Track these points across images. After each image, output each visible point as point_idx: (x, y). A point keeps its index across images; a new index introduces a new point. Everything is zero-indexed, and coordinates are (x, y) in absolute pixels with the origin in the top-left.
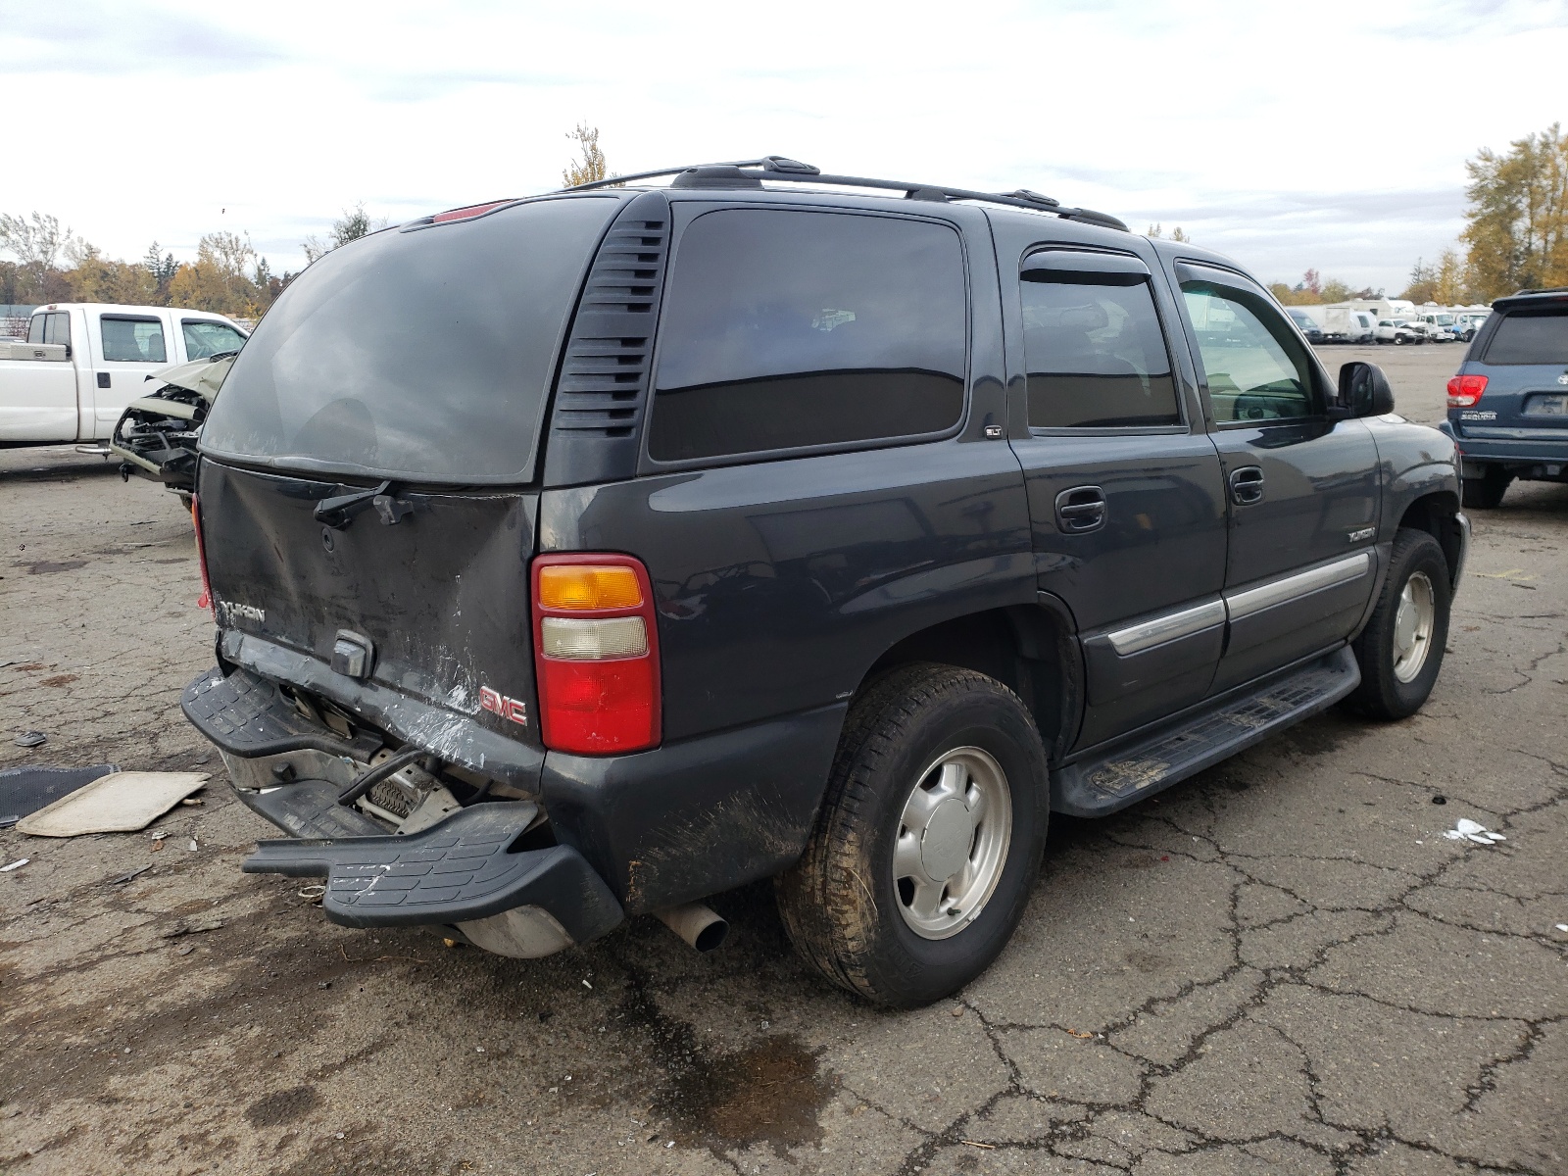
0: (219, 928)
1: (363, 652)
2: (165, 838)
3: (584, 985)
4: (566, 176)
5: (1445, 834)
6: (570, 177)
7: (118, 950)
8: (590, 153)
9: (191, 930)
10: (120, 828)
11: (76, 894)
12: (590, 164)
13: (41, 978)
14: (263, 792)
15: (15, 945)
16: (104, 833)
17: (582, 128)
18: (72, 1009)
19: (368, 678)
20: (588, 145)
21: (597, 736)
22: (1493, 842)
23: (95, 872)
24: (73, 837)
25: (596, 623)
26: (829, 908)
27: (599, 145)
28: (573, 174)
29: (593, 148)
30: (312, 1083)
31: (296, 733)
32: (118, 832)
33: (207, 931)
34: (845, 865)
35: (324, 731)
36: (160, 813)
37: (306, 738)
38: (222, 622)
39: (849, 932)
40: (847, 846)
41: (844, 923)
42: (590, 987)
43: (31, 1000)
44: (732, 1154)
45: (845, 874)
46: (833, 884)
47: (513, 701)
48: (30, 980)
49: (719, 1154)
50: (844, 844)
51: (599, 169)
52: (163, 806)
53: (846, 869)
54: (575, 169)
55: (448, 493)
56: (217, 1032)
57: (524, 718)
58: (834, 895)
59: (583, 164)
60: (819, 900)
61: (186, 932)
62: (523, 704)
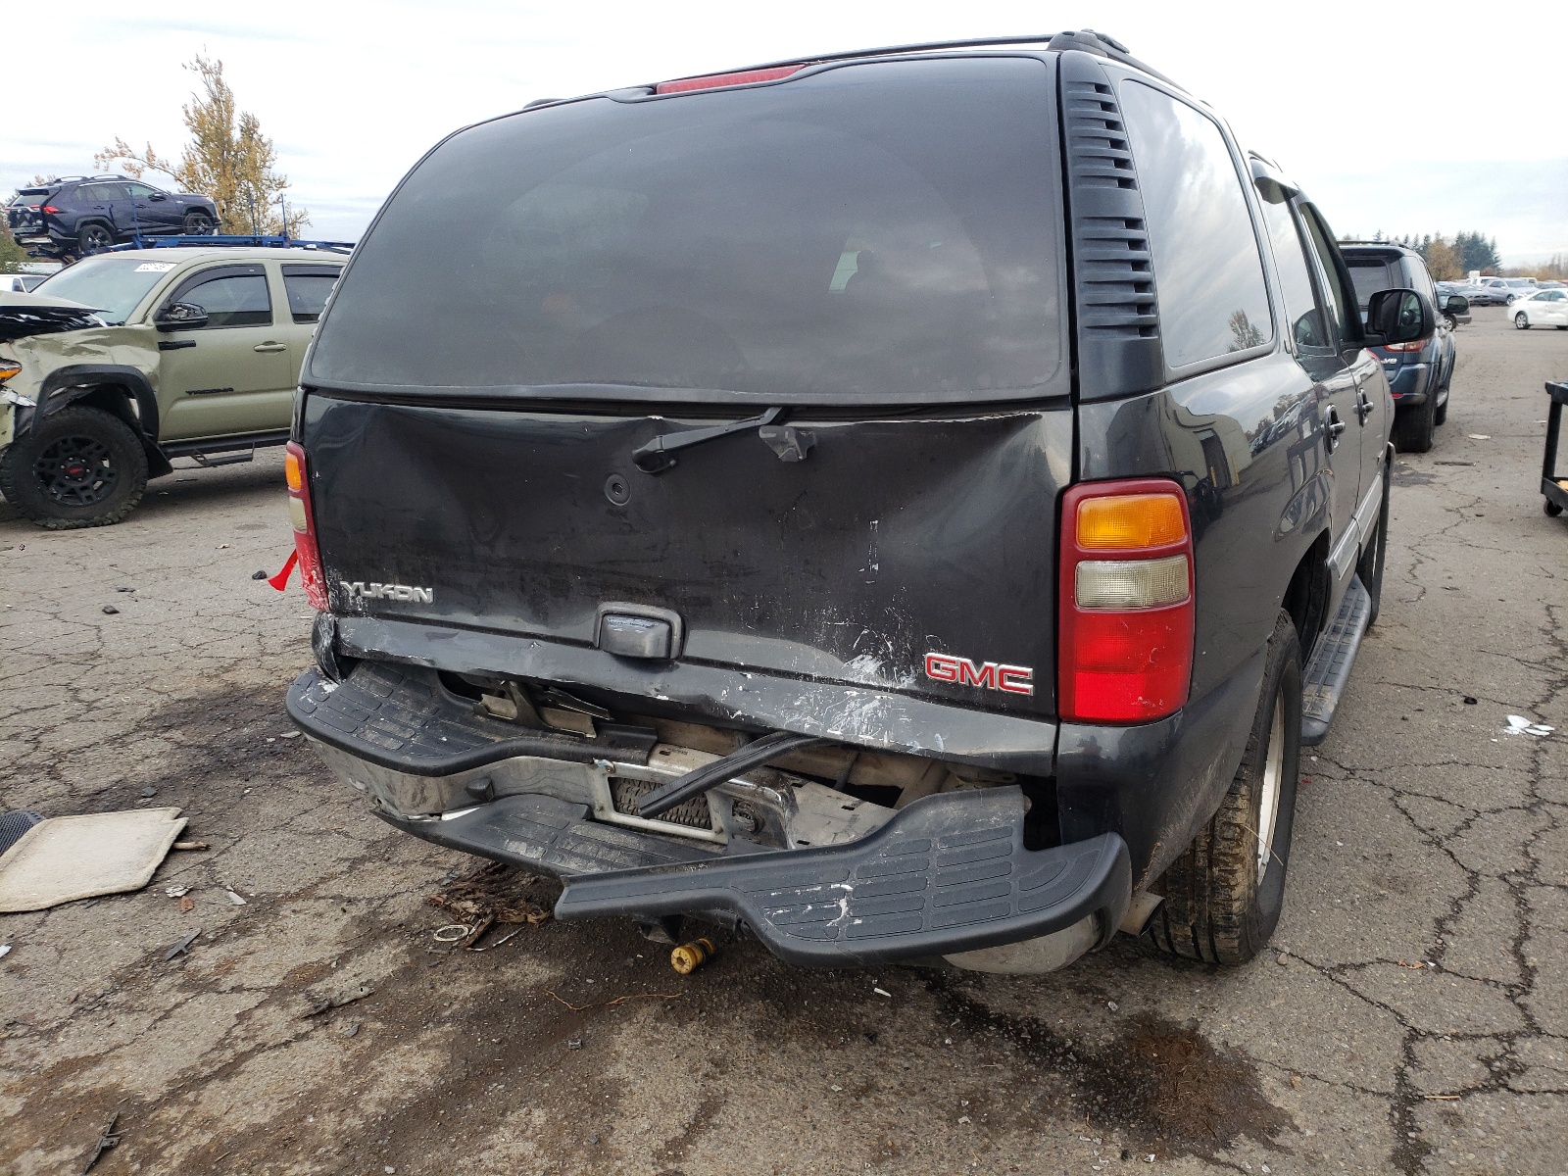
0: (369, 995)
1: (665, 627)
2: (187, 892)
3: (878, 994)
4: (187, 112)
5: (1506, 731)
6: (192, 114)
7: (253, 1045)
8: (213, 86)
9: (336, 1003)
10: (114, 889)
11: (124, 980)
12: (216, 100)
13: (173, 1096)
14: (446, 817)
15: (95, 1060)
16: (91, 898)
17: (203, 59)
18: (258, 1131)
19: (677, 659)
20: (211, 79)
21: (1144, 699)
22: (1548, 733)
23: (122, 952)
24: (50, 909)
25: (1146, 564)
26: (1215, 870)
27: (224, 79)
28: (196, 111)
29: (218, 82)
30: (671, 1166)
31: (498, 739)
32: (110, 895)
33: (356, 1000)
34: (1238, 821)
35: (540, 733)
36: (156, 864)
37: (517, 743)
38: (341, 610)
39: (1236, 894)
40: (1240, 800)
41: (1232, 883)
42: (889, 995)
43: (186, 1129)
44: (1222, 1155)
45: (1238, 830)
46: (1225, 843)
47: (1004, 666)
48: (158, 1104)
49: (1209, 1159)
50: (1236, 799)
51: (227, 107)
52: (153, 853)
53: (1238, 826)
54: (198, 105)
55: (892, 416)
56: (491, 1125)
57: (1029, 687)
58: (1225, 854)
59: (207, 100)
60: (1202, 863)
61: (331, 1007)
62: (1030, 670)
